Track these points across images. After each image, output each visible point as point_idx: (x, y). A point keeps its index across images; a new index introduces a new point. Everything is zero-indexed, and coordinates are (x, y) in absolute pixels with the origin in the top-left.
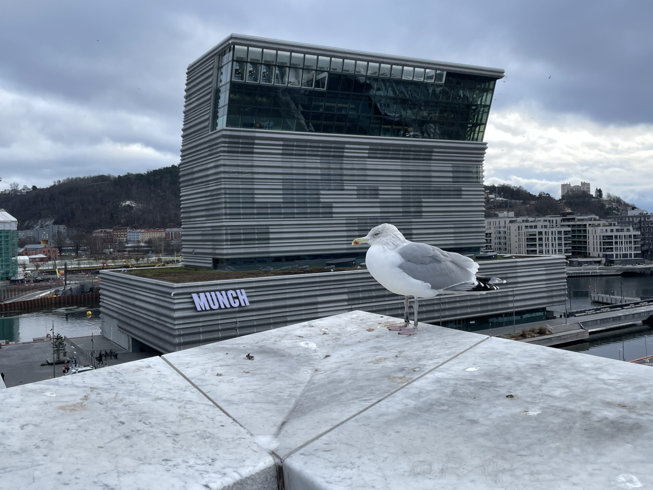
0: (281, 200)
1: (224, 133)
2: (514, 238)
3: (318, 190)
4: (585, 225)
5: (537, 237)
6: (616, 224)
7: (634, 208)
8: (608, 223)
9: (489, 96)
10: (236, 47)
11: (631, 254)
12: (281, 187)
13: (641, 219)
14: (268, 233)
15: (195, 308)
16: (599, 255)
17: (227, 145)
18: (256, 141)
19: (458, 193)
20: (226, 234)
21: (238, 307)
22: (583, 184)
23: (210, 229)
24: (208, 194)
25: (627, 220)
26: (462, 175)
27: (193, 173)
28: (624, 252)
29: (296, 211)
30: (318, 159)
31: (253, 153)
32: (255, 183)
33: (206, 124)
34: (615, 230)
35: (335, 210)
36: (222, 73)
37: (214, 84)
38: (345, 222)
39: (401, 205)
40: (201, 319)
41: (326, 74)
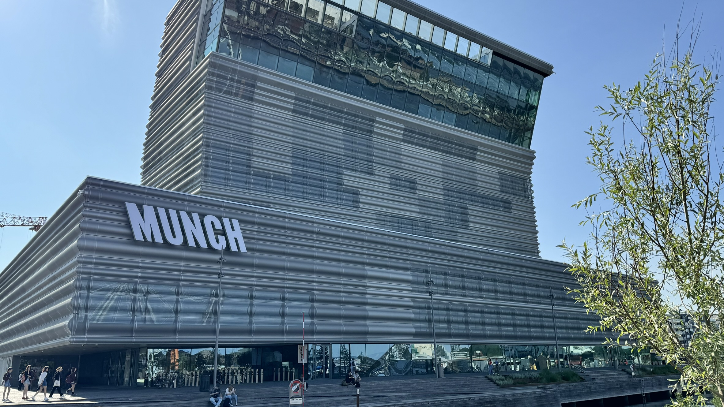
0: (290, 172)
3: (340, 167)
9: (537, 95)
12: (290, 153)
15: (130, 236)
17: (215, 79)
21: (223, 252)
26: (509, 185)
29: (309, 189)
30: (340, 129)
31: (252, 99)
32: (254, 141)
33: (186, 65)
35: (362, 199)
38: (374, 216)
39: (443, 207)
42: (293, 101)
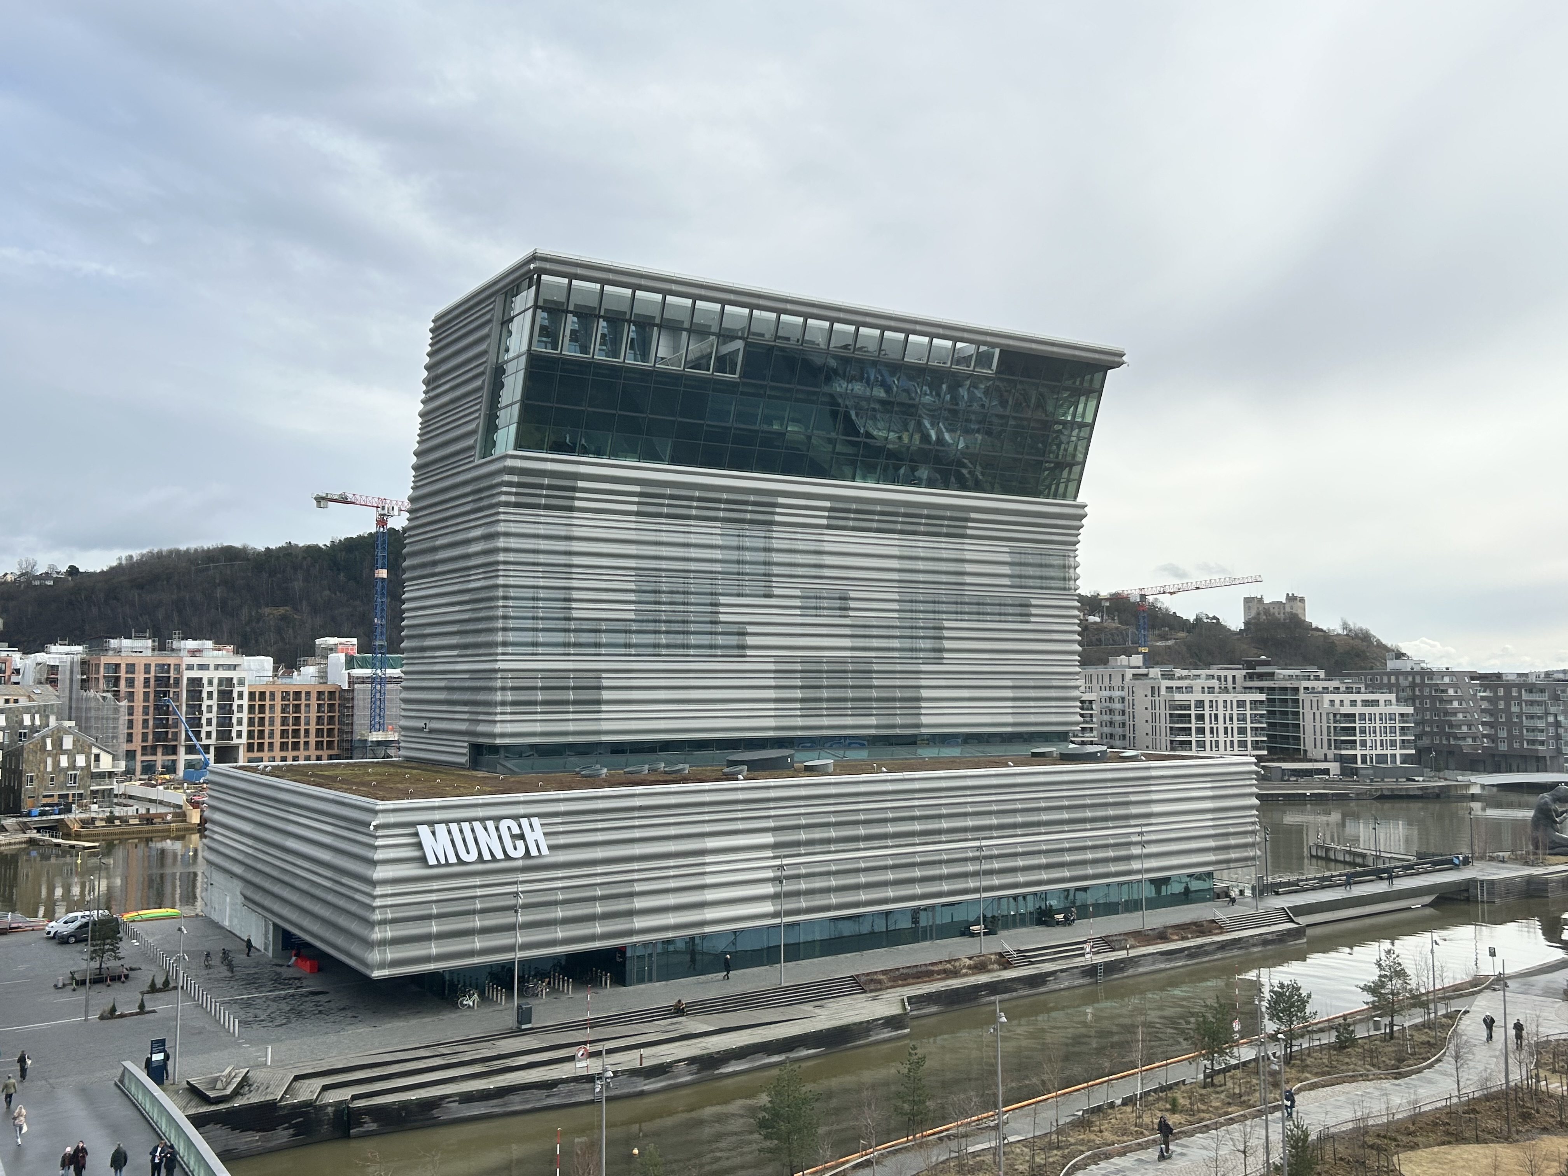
0: (632, 616)
1: (509, 463)
2: (1142, 714)
3: (716, 594)
4: (1296, 690)
5: (1193, 712)
6: (1363, 690)
7: (1399, 655)
8: (1345, 686)
9: (1092, 404)
10: (544, 277)
11: (1394, 756)
12: (632, 586)
13: (1414, 678)
14: (599, 688)
15: (423, 859)
16: (1325, 755)
17: (514, 490)
18: (581, 484)
19: (1023, 610)
20: (503, 689)
21: (522, 858)
22: (1291, 599)
23: (467, 676)
24: (466, 597)
25: (1385, 681)
26: (1031, 571)
27: (435, 549)
28: (1379, 752)
29: (663, 639)
30: (716, 528)
31: (571, 509)
32: (574, 576)
33: (470, 442)
34: (1359, 703)
35: (750, 641)
36: (510, 333)
37: (491, 357)
38: (772, 667)
39: (897, 633)
40: (435, 885)
41: (739, 344)
42: (636, 499)
